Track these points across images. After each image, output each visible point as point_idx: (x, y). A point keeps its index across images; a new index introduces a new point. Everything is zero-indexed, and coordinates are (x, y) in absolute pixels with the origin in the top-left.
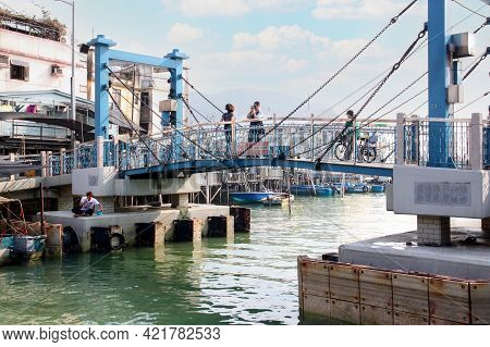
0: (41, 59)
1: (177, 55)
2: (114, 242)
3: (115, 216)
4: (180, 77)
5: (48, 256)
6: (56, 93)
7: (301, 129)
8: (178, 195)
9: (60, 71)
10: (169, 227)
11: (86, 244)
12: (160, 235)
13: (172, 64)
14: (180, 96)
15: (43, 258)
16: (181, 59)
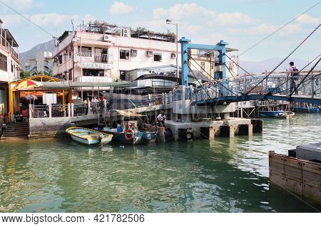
0: (167, 51)
1: (222, 43)
2: (189, 136)
3: (190, 123)
4: (224, 54)
5: (158, 142)
6: (172, 66)
7: (279, 79)
8: (224, 113)
9: (175, 56)
10: (217, 129)
11: (176, 136)
12: (212, 134)
13: (220, 48)
14: (224, 63)
15: (156, 142)
16: (224, 45)
